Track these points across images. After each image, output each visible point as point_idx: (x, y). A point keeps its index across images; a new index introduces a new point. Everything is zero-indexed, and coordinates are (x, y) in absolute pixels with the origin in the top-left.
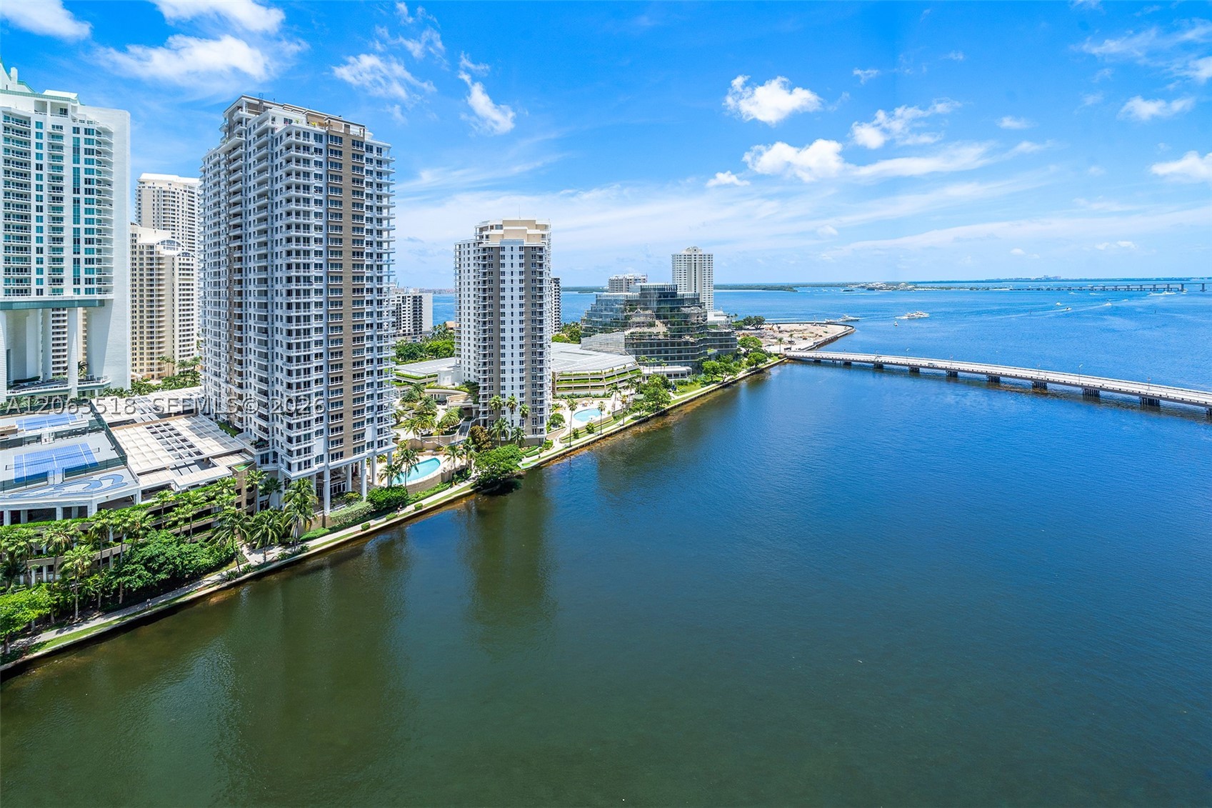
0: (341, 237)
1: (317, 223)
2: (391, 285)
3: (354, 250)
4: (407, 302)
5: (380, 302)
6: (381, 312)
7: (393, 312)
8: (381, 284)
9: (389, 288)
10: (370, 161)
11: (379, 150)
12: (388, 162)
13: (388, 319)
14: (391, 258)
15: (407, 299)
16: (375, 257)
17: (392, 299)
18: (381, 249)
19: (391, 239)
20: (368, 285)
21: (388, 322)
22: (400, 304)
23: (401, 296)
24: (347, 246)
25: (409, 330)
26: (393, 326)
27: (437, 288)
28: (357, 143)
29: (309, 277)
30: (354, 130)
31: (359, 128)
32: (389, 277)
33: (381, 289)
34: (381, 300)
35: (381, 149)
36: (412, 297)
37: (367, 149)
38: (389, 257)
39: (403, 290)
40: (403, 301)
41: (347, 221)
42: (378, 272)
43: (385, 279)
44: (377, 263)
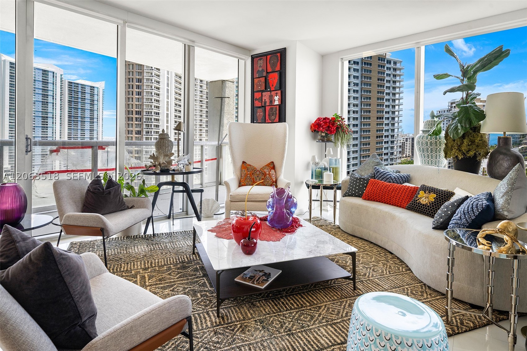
0: (370, 110)
3: (378, 116)
4: (408, 141)
5: (392, 142)
6: (393, 147)
7: (401, 146)
8: (394, 133)
9: (398, 135)
10: (389, 69)
11: (395, 63)
12: (400, 69)
13: (396, 150)
14: (400, 119)
15: (409, 139)
16: (390, 119)
17: (399, 140)
20: (386, 134)
21: (397, 152)
22: (404, 142)
23: (405, 138)
24: (374, 114)
25: (409, 155)
26: (400, 153)
28: (381, 59)
32: (398, 129)
34: (393, 141)
36: (411, 138)
37: (387, 62)
38: (398, 119)
39: (406, 135)
40: (406, 141)
41: (374, 101)
42: (392, 127)
43: (396, 130)
44: (392, 122)
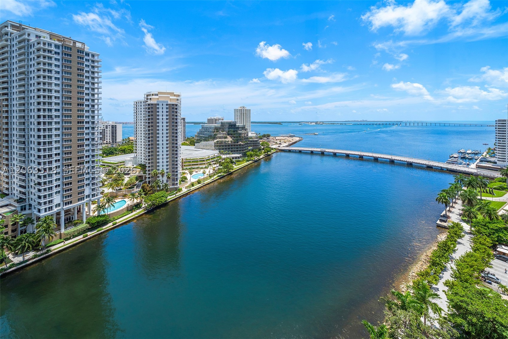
1: (56, 89)
2: (99, 120)
4: (108, 128)
5: (93, 128)
6: (94, 133)
7: (101, 133)
8: (94, 120)
9: (98, 121)
10: (88, 60)
11: (93, 56)
12: (98, 62)
13: (98, 136)
15: (108, 126)
17: (100, 127)
18: (94, 103)
19: (99, 98)
20: (86, 120)
21: (98, 138)
22: (105, 129)
23: (105, 125)
25: (109, 141)
26: (101, 139)
27: (125, 121)
28: (80, 51)
29: (51, 116)
30: (78, 45)
31: (81, 44)
32: (98, 116)
33: (94, 122)
34: (94, 127)
35: (94, 55)
36: (111, 126)
37: (86, 54)
38: (98, 107)
39: (106, 122)
40: (106, 128)
42: (92, 114)
43: (96, 117)
44: (92, 109)
